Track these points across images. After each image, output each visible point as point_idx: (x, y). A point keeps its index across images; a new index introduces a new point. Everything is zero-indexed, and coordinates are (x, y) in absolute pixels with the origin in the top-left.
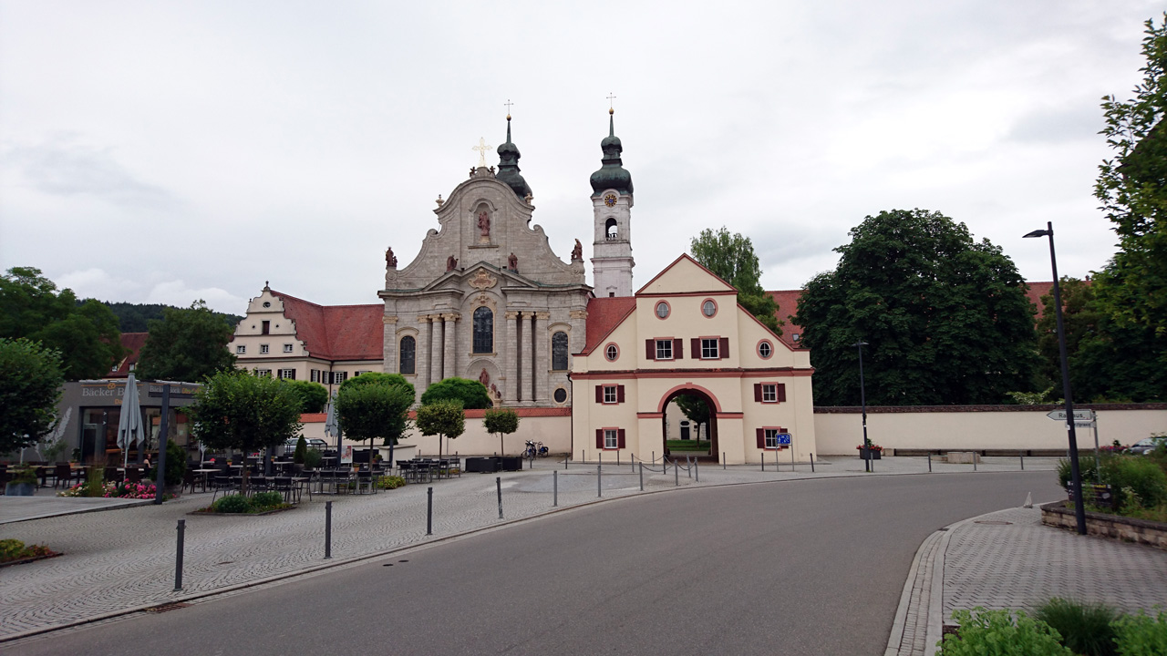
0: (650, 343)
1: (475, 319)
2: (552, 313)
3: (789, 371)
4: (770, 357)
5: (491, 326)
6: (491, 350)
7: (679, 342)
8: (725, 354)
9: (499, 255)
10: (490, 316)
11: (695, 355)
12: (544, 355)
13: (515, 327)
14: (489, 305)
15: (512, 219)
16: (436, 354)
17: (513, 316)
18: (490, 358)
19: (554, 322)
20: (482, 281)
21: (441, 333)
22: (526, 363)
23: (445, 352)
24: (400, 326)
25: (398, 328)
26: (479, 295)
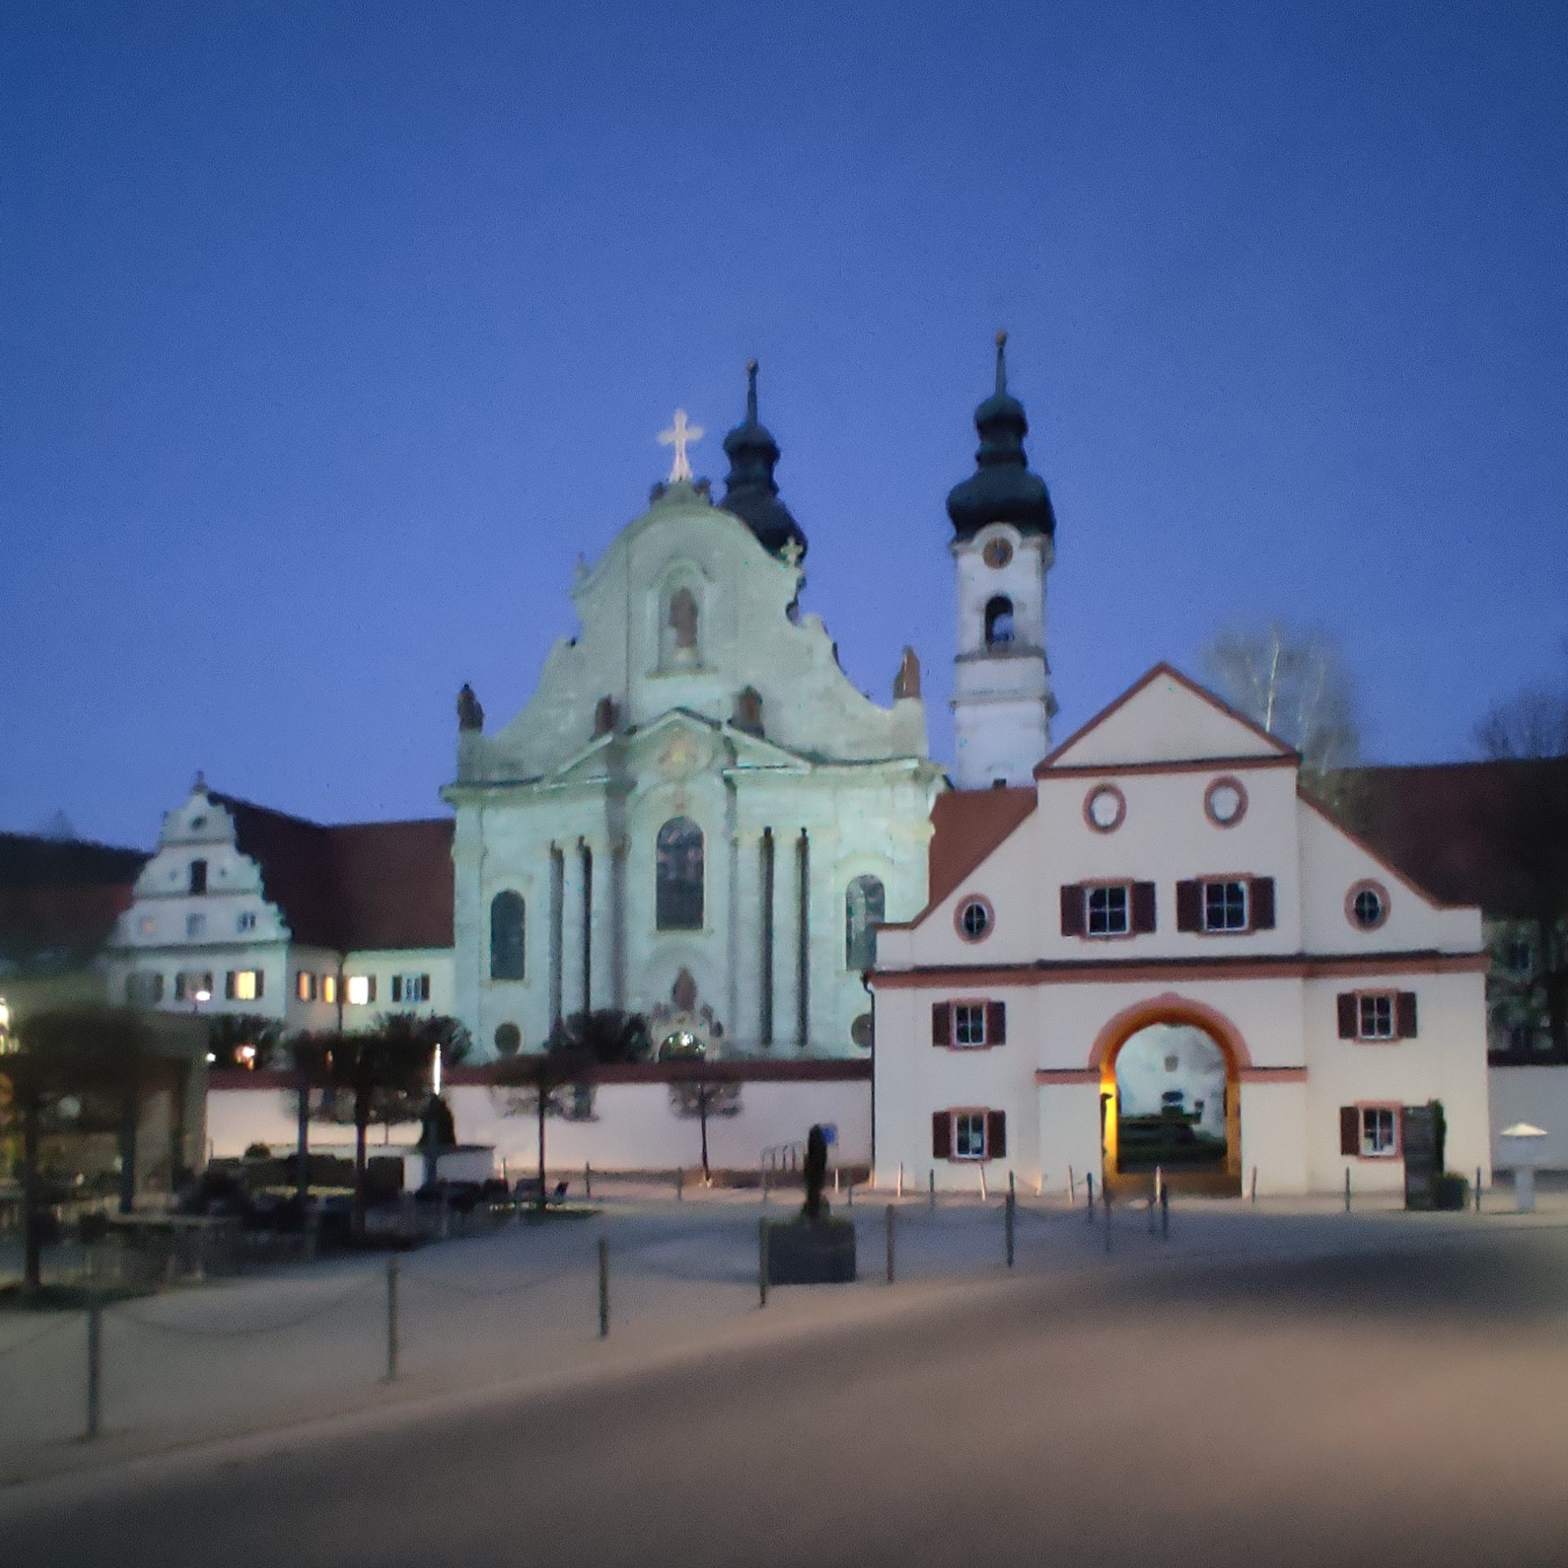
0: (1071, 896)
1: (662, 846)
2: (847, 831)
3: (1429, 960)
4: (1382, 922)
5: (700, 866)
6: (700, 923)
7: (1145, 892)
8: (1264, 918)
9: (717, 689)
10: (696, 841)
11: (1188, 920)
12: (826, 932)
14: (695, 814)
16: (572, 934)
17: (753, 838)
18: (697, 940)
19: (850, 850)
21: (582, 884)
22: (783, 952)
23: (592, 927)
24: (490, 867)
25: (487, 871)
26: (671, 789)
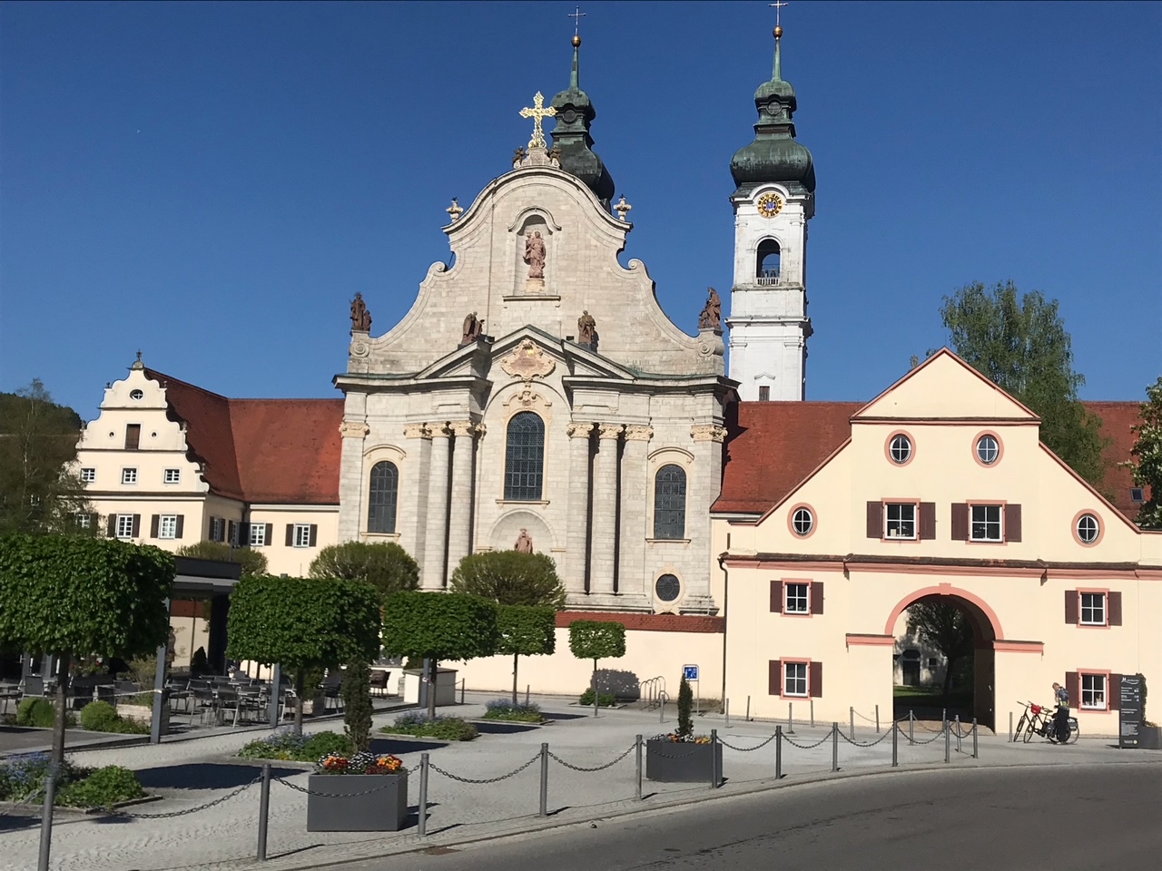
0: (873, 509)
1: (511, 434)
2: (658, 429)
3: (1129, 569)
4: (1097, 542)
5: (541, 450)
6: (539, 495)
7: (928, 510)
8: (1014, 534)
9: (560, 314)
10: (540, 429)
11: (959, 533)
12: (638, 509)
13: (586, 452)
14: (537, 408)
15: (588, 247)
16: (437, 498)
17: (583, 432)
18: (535, 509)
19: (660, 446)
20: (526, 363)
21: (446, 459)
22: (603, 521)
23: (454, 494)
24: (371, 441)
25: (368, 445)
26: (521, 387)
